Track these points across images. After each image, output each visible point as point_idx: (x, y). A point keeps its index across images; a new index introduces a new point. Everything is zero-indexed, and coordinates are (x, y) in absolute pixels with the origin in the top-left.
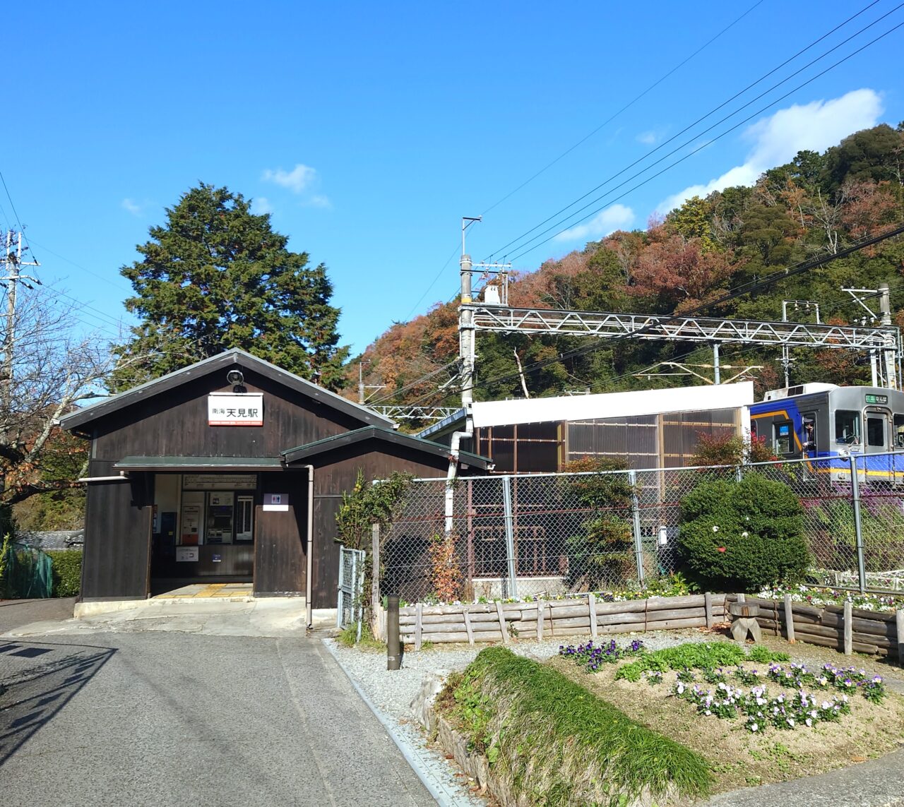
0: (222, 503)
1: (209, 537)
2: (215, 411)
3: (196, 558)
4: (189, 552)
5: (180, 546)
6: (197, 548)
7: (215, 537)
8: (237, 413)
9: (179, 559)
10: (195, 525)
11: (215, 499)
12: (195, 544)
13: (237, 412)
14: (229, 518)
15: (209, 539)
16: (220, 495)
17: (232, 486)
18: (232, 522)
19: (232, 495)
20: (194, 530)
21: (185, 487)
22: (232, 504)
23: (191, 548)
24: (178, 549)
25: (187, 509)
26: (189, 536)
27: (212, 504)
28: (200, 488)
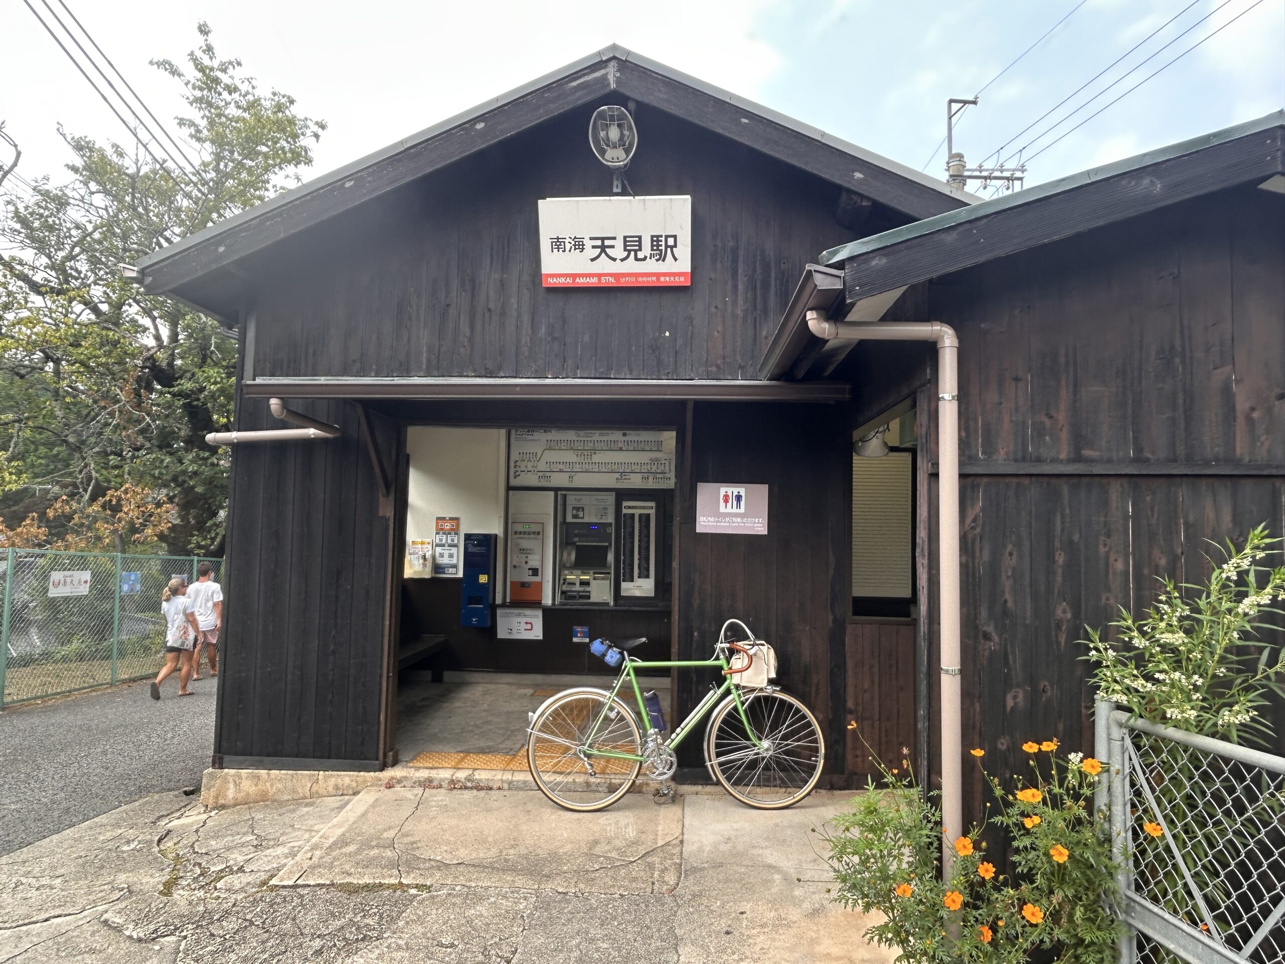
0: (590, 518)
1: (565, 588)
2: (558, 244)
3: (536, 633)
4: (523, 620)
5: (504, 605)
6: (539, 613)
7: (577, 588)
8: (618, 251)
9: (502, 634)
10: (534, 562)
11: (578, 509)
12: (536, 604)
13: (619, 244)
14: (605, 550)
15: (563, 593)
16: (586, 500)
17: (610, 481)
18: (611, 557)
19: (611, 498)
20: (535, 572)
21: (514, 482)
22: (610, 519)
23: (528, 612)
24: (499, 612)
25: (519, 528)
26: (523, 585)
27: (569, 519)
28: (544, 484)
